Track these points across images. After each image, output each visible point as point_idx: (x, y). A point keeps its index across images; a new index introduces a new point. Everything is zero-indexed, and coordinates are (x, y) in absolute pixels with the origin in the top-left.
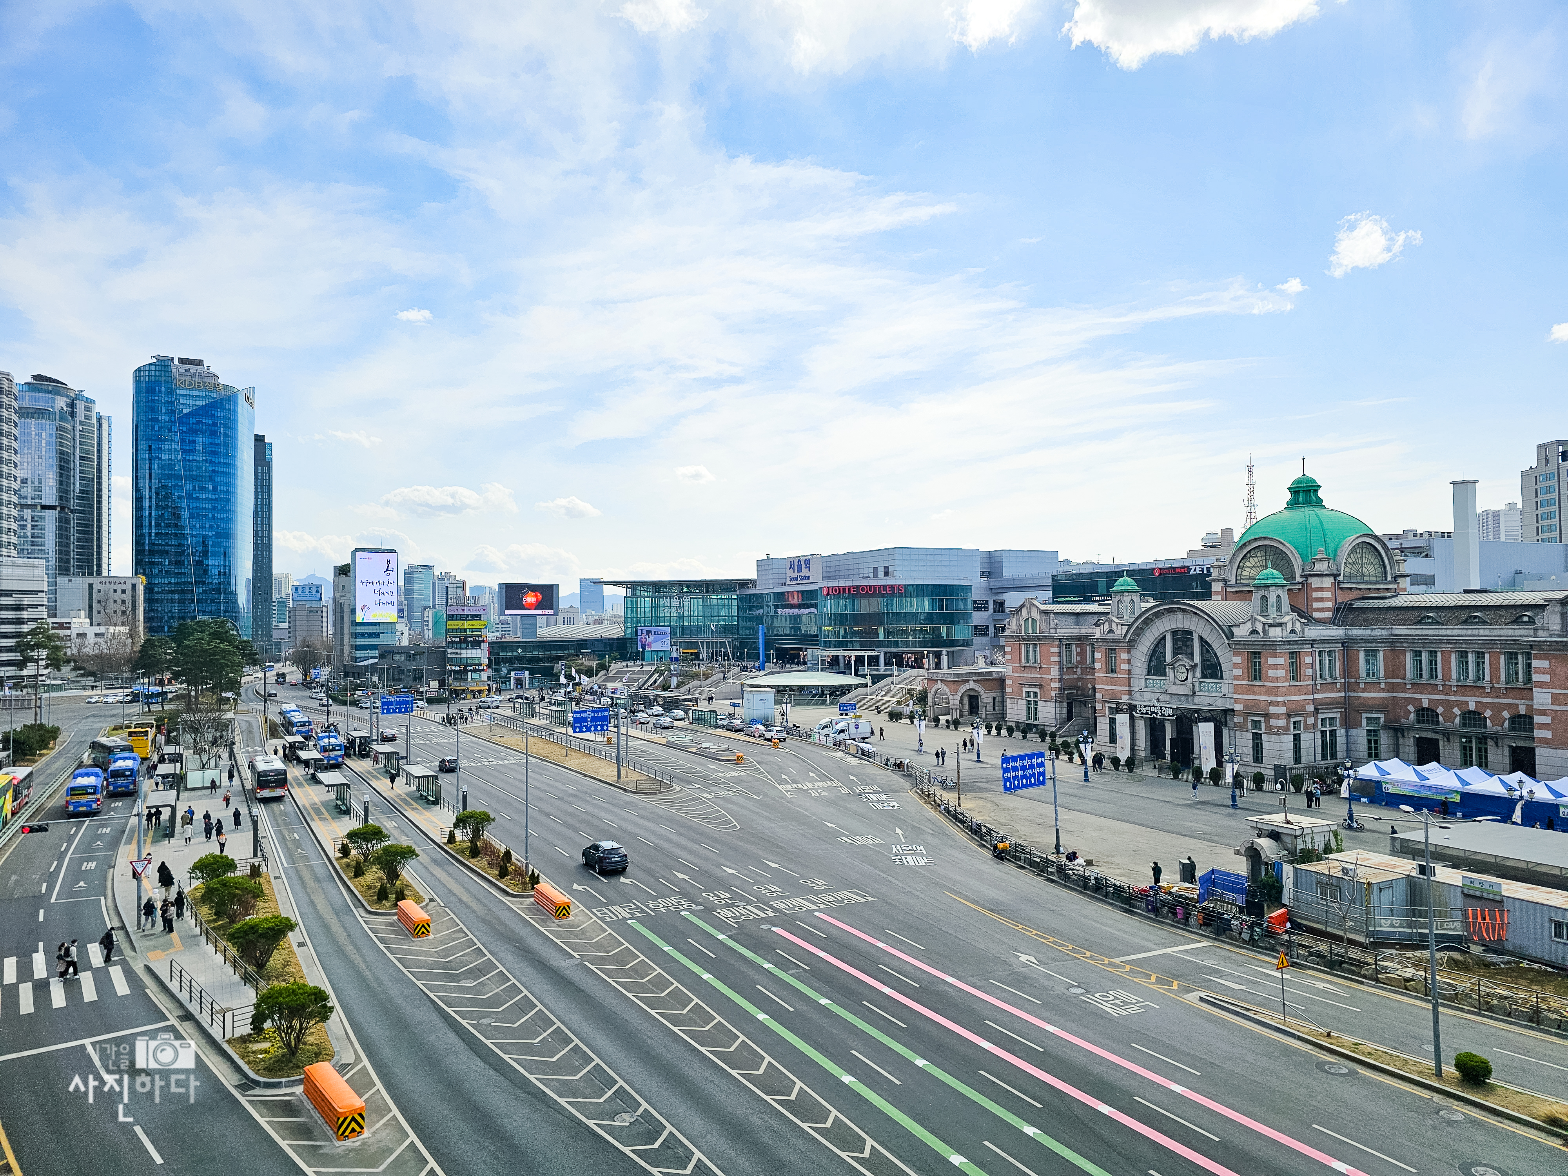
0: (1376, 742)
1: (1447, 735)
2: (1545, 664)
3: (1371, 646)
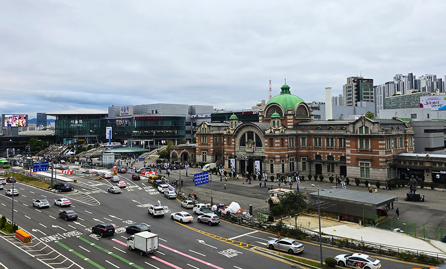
0: (305, 165)
1: (324, 163)
2: (349, 141)
3: (303, 137)
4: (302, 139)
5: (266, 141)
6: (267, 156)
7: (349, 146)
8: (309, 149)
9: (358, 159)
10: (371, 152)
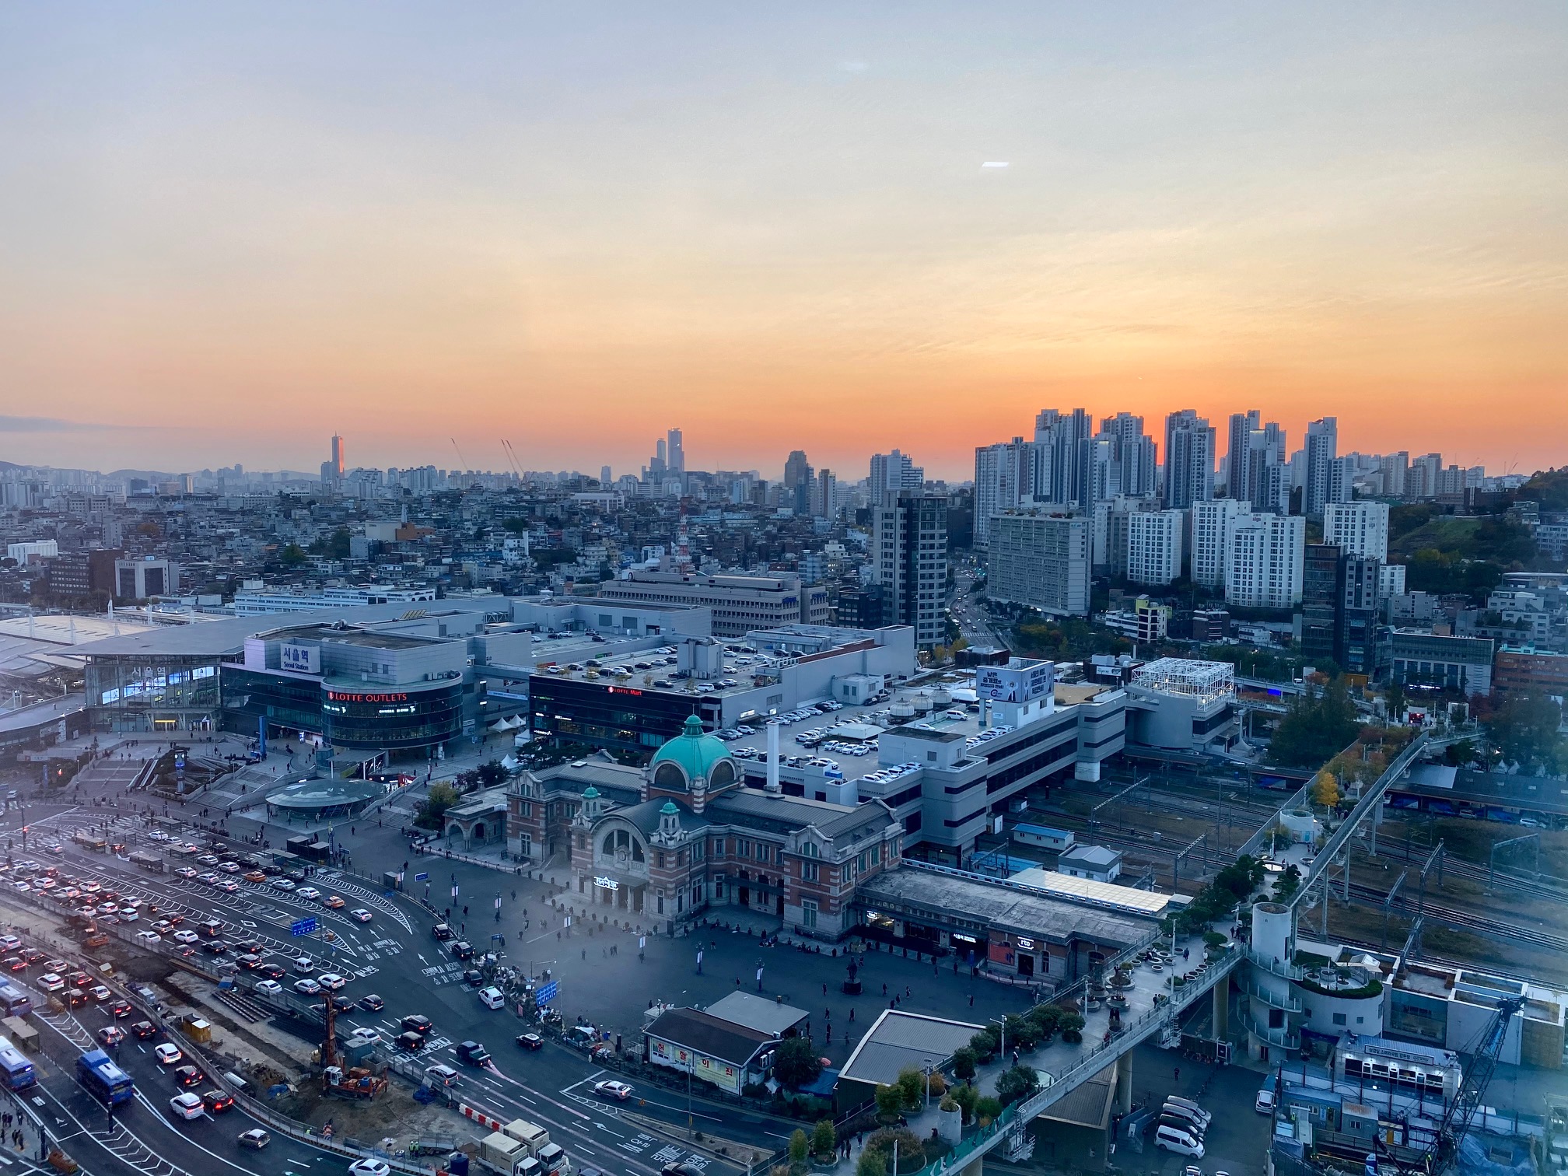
1: (753, 886)
3: (719, 838)
4: (718, 841)
5: (652, 855)
6: (652, 882)
7: (788, 870)
8: (729, 858)
9: (802, 894)
10: (820, 888)
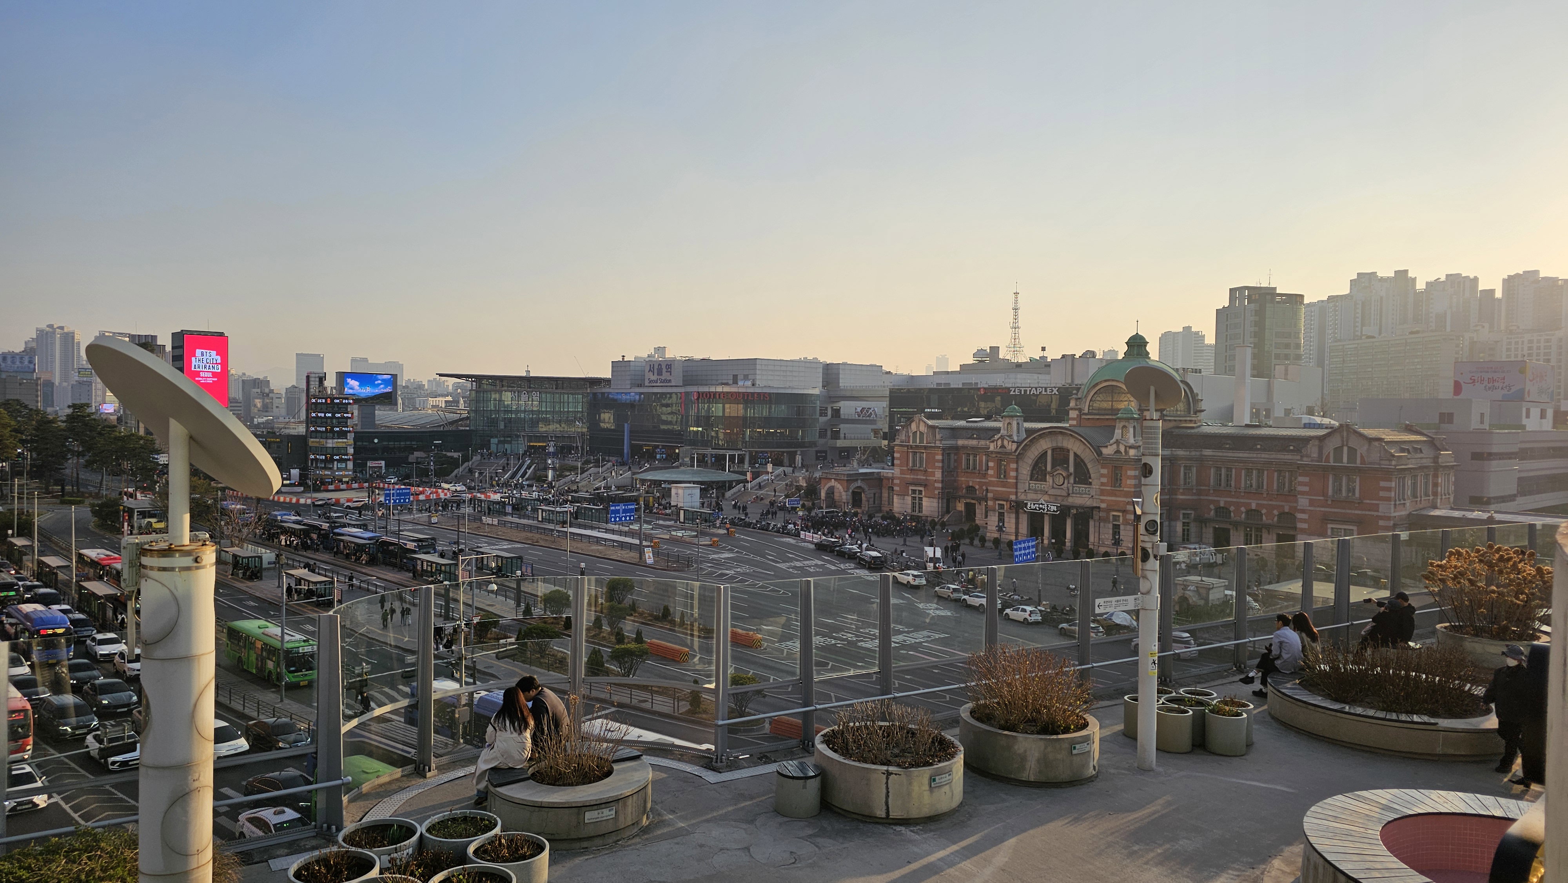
0: (1188, 530)
1: (1236, 525)
2: (1306, 479)
5: (1104, 472)
6: (1103, 506)
7: (1306, 489)
8: (1200, 493)
9: (1326, 519)
10: (1361, 505)
